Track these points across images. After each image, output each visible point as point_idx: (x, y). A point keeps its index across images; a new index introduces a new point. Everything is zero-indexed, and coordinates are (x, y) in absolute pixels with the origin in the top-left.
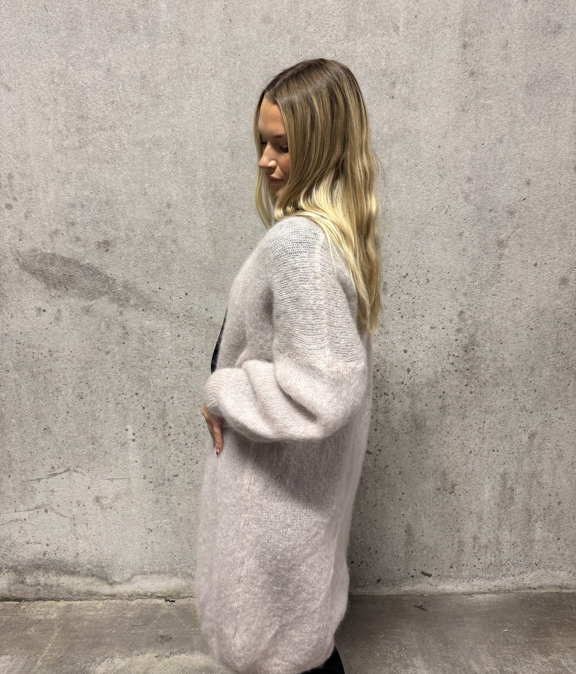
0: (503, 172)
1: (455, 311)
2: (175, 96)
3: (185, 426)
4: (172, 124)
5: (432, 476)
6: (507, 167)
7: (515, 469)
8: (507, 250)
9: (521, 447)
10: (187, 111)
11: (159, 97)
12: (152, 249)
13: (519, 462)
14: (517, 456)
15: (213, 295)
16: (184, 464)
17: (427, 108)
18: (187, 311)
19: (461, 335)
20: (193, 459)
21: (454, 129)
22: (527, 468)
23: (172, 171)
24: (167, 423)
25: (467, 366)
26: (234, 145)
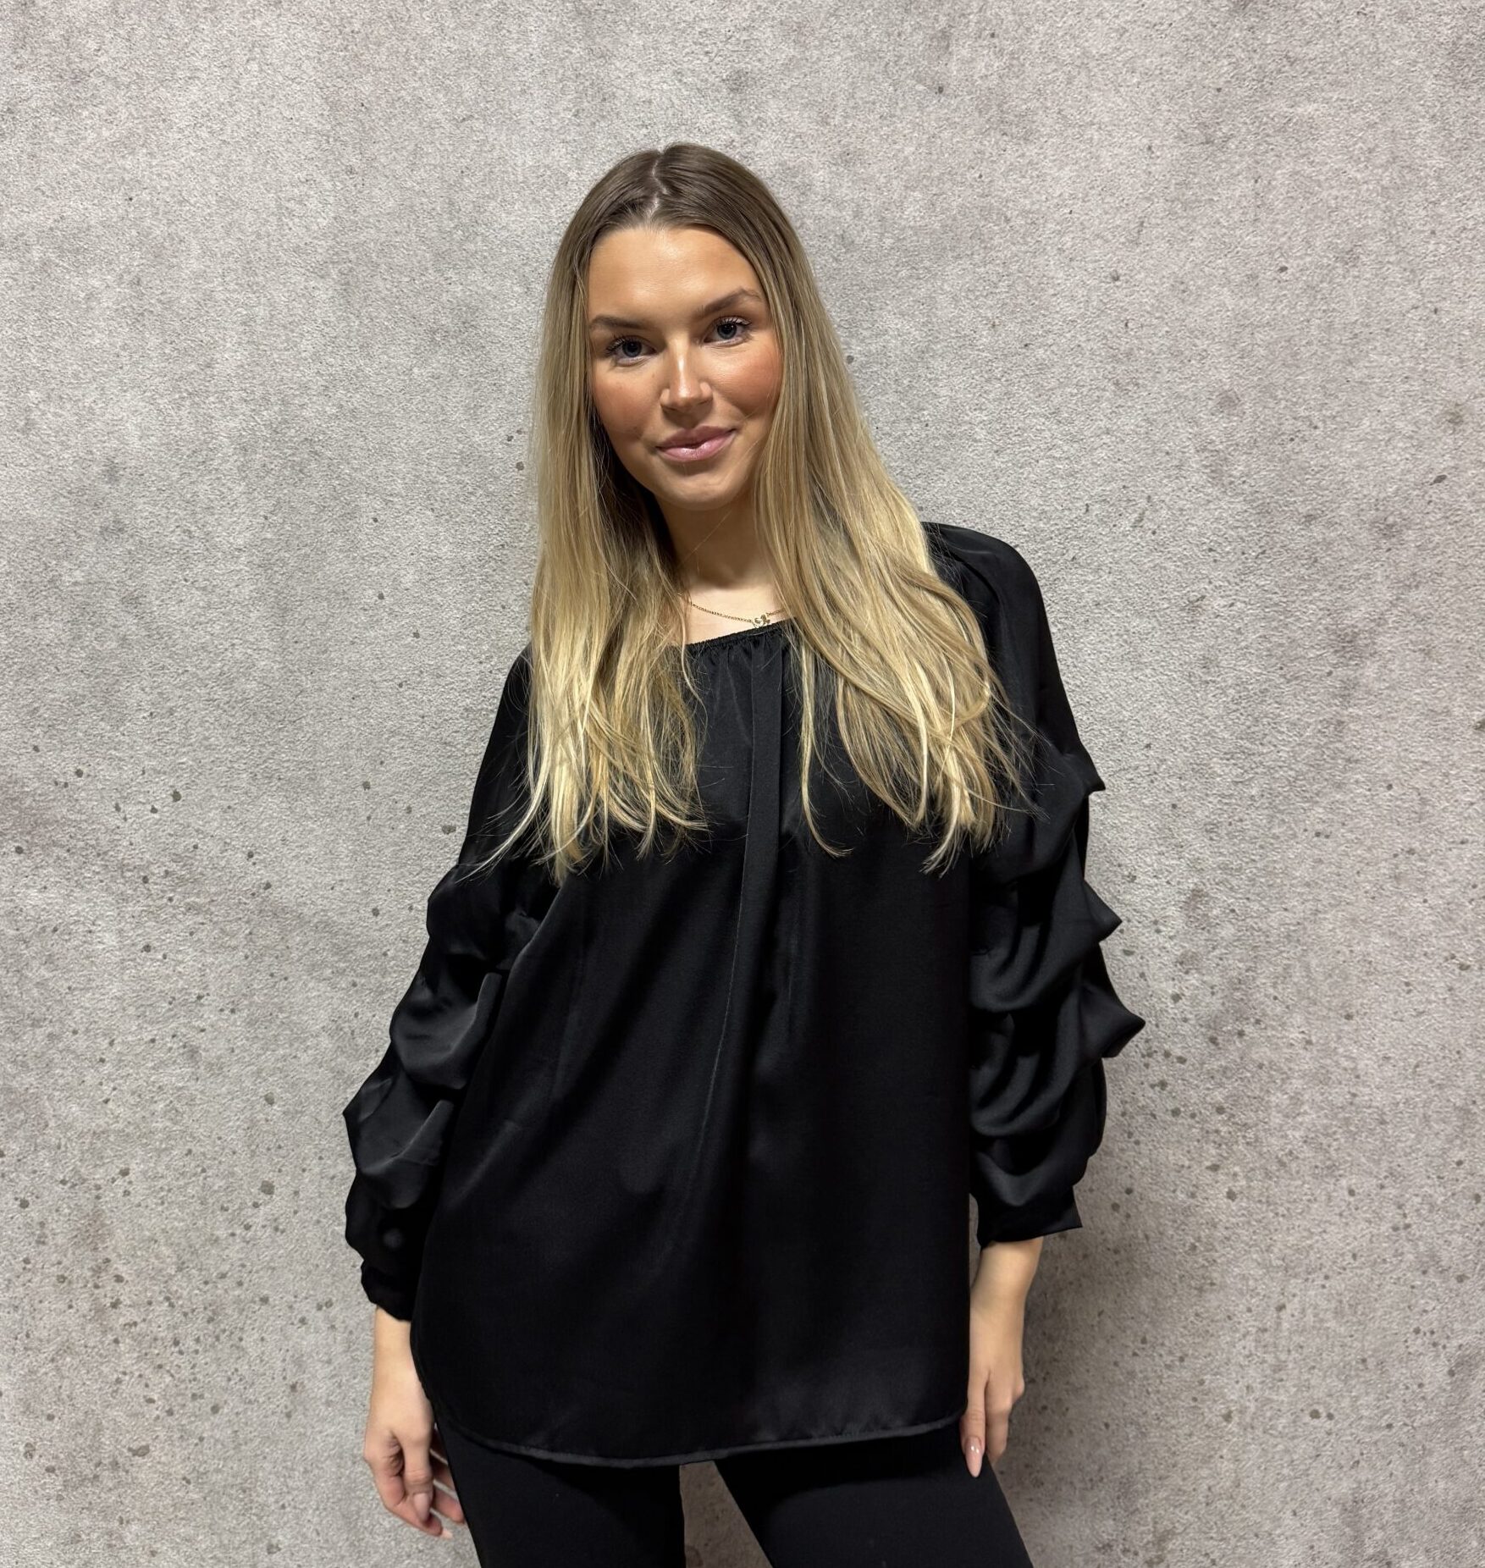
0: (1357, 375)
1: (1173, 890)
2: (139, 76)
3: (171, 1277)
4: (127, 177)
5: (1082, 1498)
6: (1373, 356)
7: (1399, 1487)
8: (1370, 670)
9: (1421, 1405)
10: (181, 130)
11: (78, 78)
12: (51, 630)
13: (1413, 1462)
14: (1405, 1440)
15: (273, 803)
16: (170, 1413)
17: (1070, 131)
18: (177, 858)
19: (1193, 979)
20: (202, 1396)
21: (1171, 212)
22: (1442, 1485)
23: (123, 348)
24: (108, 1261)
25: (1219, 1096)
26: (352, 256)
